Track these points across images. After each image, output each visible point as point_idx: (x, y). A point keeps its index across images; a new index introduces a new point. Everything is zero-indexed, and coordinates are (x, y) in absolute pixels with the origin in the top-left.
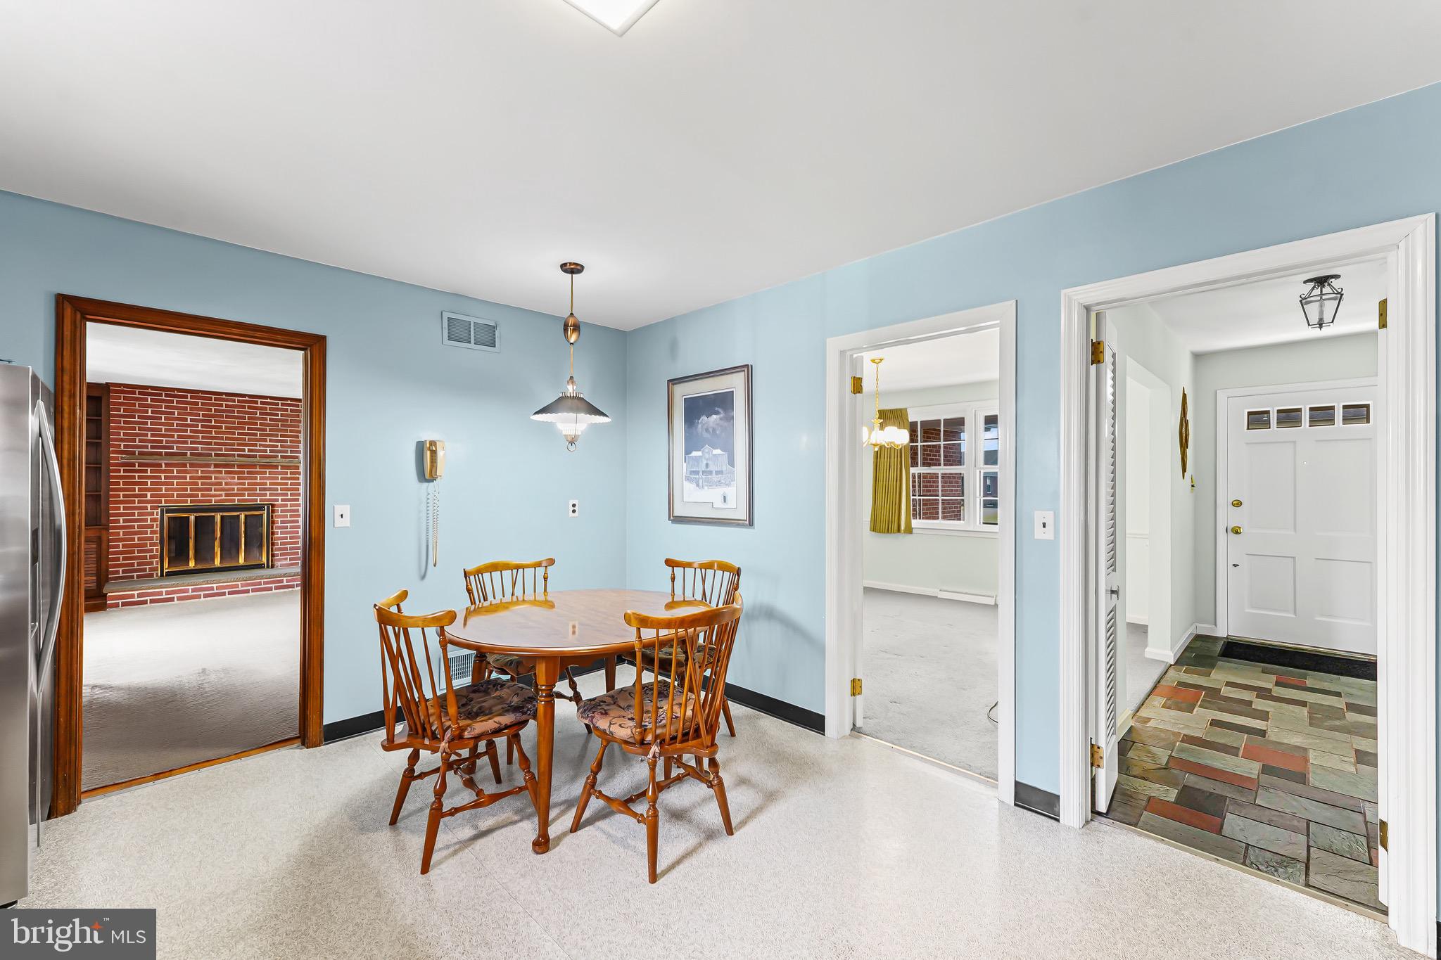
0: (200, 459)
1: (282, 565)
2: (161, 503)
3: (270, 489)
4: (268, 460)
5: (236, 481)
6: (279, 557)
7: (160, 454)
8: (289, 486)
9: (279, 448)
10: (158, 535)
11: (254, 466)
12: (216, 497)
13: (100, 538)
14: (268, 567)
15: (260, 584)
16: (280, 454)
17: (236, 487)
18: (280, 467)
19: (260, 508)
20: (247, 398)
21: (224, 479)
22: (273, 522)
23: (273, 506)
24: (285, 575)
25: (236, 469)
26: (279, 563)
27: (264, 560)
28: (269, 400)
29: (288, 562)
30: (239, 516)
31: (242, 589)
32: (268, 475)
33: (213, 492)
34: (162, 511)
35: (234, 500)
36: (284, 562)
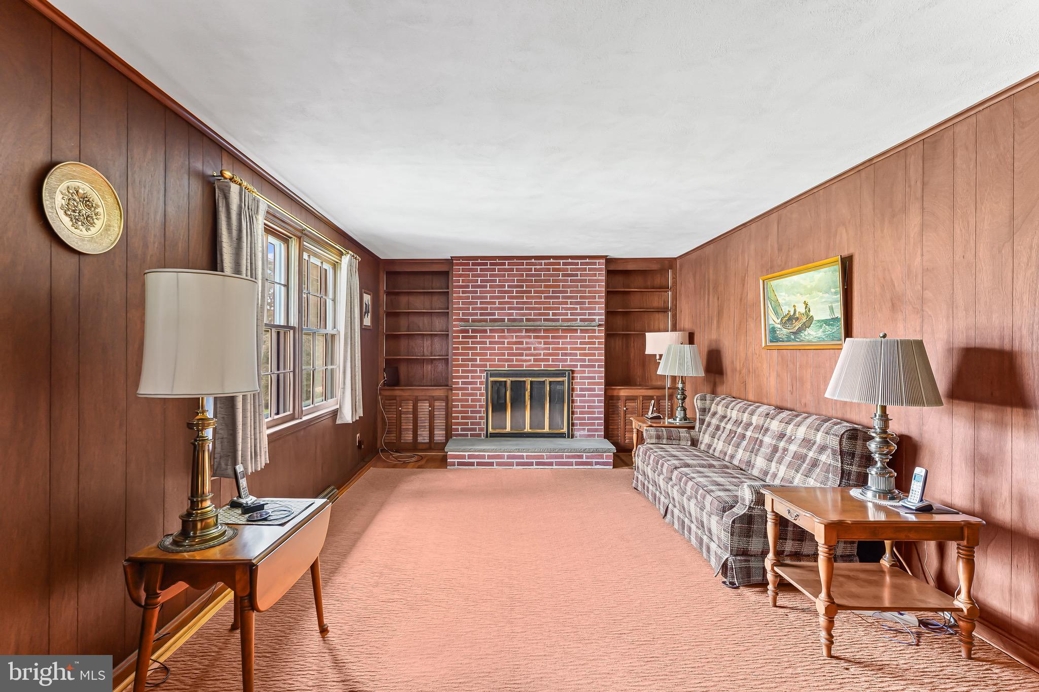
0: (514, 325)
1: (580, 436)
2: (487, 367)
3: (571, 354)
4: (569, 324)
5: (542, 346)
6: (578, 427)
7: (486, 321)
8: (587, 352)
9: (579, 311)
10: (485, 398)
11: (557, 330)
12: (527, 363)
13: (447, 397)
14: (568, 437)
15: (562, 457)
16: (579, 317)
17: (542, 352)
18: (579, 331)
19: (561, 374)
20: (552, 261)
21: (533, 344)
22: (573, 390)
23: (573, 372)
24: (584, 451)
25: (542, 334)
26: (578, 433)
27: (565, 430)
28: (570, 261)
29: (586, 433)
30: (544, 381)
31: (547, 461)
32: (568, 340)
33: (524, 357)
34: (487, 374)
35: (540, 366)
36: (582, 433)
